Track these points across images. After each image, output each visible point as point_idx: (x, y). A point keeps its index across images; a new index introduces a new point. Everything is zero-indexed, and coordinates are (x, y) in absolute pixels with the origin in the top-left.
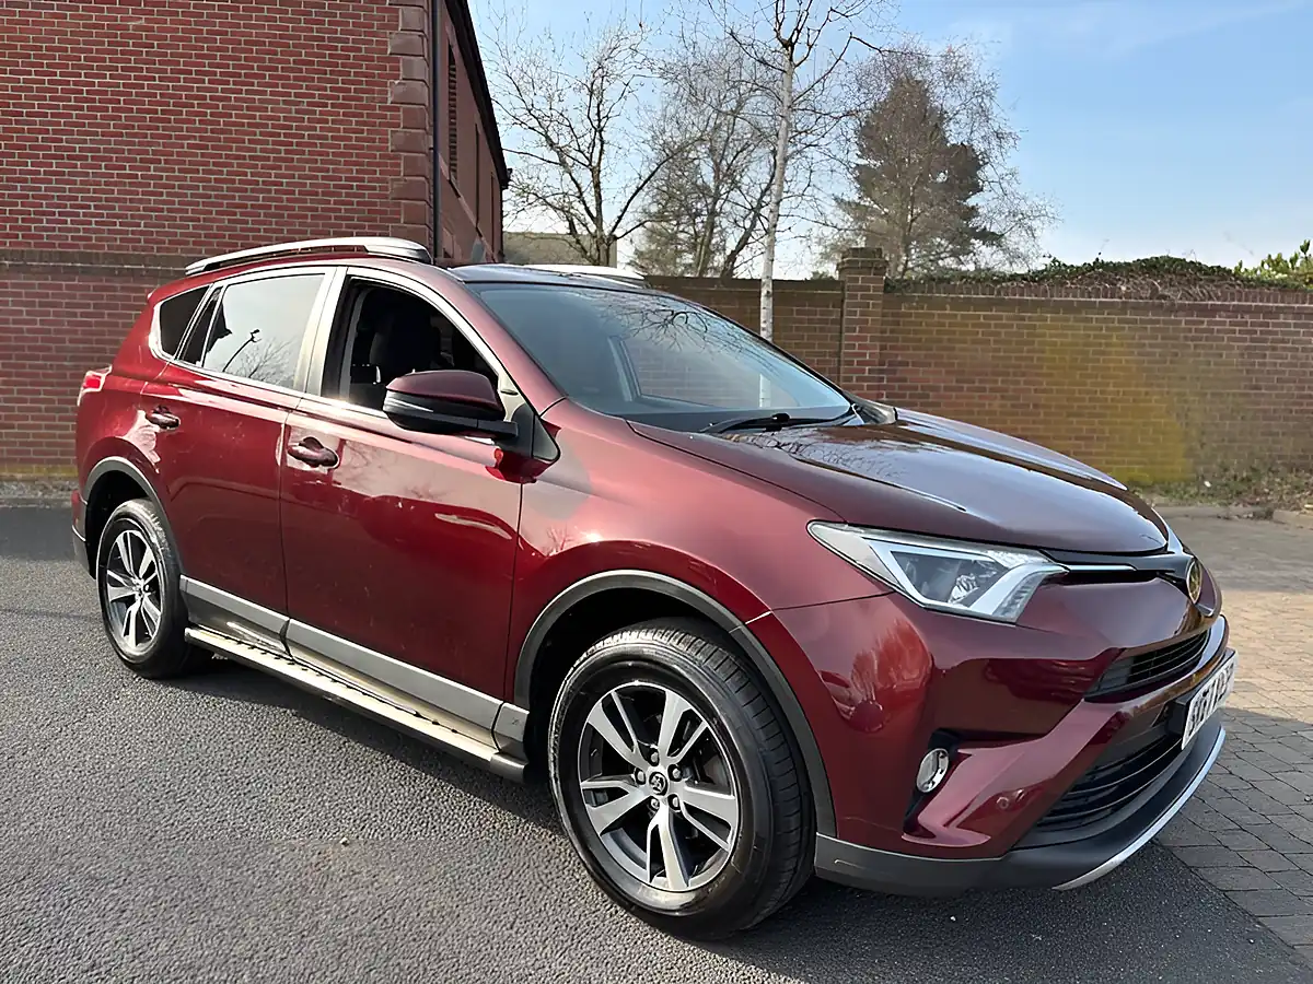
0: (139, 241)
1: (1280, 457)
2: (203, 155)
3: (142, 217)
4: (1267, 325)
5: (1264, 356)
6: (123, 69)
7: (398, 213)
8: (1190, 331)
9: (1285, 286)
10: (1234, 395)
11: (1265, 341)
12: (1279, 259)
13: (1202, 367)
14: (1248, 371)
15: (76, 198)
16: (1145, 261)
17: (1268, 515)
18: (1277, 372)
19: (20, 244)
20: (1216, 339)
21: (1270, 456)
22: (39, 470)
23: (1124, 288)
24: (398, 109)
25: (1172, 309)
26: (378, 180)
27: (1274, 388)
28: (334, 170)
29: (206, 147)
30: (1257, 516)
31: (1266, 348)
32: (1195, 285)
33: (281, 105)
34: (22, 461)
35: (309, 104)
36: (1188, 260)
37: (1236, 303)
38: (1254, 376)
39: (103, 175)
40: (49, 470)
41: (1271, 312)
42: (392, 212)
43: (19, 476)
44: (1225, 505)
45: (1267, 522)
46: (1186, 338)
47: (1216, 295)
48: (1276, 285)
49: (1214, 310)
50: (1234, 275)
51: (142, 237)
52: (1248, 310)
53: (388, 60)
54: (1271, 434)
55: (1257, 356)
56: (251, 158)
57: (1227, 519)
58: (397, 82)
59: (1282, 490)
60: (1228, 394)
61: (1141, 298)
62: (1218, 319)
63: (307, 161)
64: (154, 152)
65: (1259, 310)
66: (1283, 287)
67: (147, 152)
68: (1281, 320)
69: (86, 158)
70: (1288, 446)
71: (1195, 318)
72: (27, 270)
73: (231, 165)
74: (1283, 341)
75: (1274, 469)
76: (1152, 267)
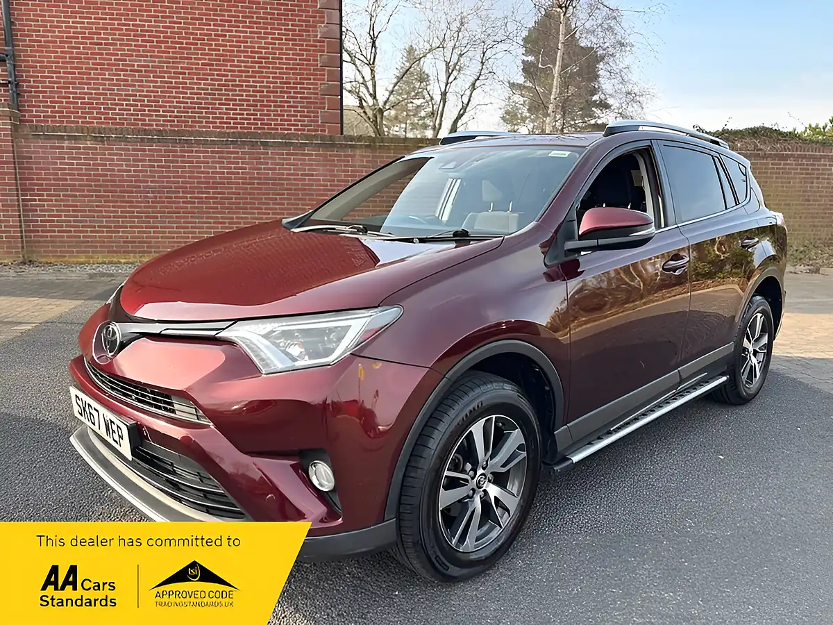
0: (174, 121)
1: (819, 239)
2: (210, 70)
3: (175, 107)
4: (814, 165)
5: (812, 183)
6: (162, 17)
7: (324, 103)
8: (774, 168)
9: (824, 143)
10: (796, 205)
11: (813, 174)
12: (817, 127)
13: (780, 189)
14: (804, 192)
15: (136, 96)
16: (751, 129)
17: (817, 271)
18: (819, 192)
19: (102, 123)
20: (787, 173)
21: (814, 238)
22: (134, 257)
23: (739, 145)
24: (323, 42)
25: (765, 157)
26: (312, 84)
27: (818, 201)
28: (287, 78)
29: (212, 65)
30: (811, 271)
31: (813, 178)
32: (777, 143)
33: (256, 40)
34: (124, 252)
35: (272, 39)
36: (774, 129)
37: (799, 153)
38: (807, 194)
39: (152, 82)
40: (141, 257)
41: (816, 158)
42: (321, 103)
43: (123, 261)
44: (794, 266)
45: (816, 275)
46: (771, 173)
47: (788, 148)
48: (820, 143)
49: (788, 157)
50: (798, 137)
51: (176, 119)
52: (804, 157)
53: (317, 12)
54: (814, 226)
55: (808, 183)
56: (239, 71)
57: (795, 273)
58: (323, 25)
59: (823, 257)
60: (793, 204)
61: (749, 150)
62: (789, 162)
63: (271, 73)
64: (182, 68)
65: (811, 157)
66: (824, 144)
67: (178, 68)
68: (822, 163)
69: (141, 71)
70: (824, 234)
71: (776, 162)
72: (126, 140)
73: (227, 76)
74: (823, 174)
75: (816, 246)
76: (755, 132)
